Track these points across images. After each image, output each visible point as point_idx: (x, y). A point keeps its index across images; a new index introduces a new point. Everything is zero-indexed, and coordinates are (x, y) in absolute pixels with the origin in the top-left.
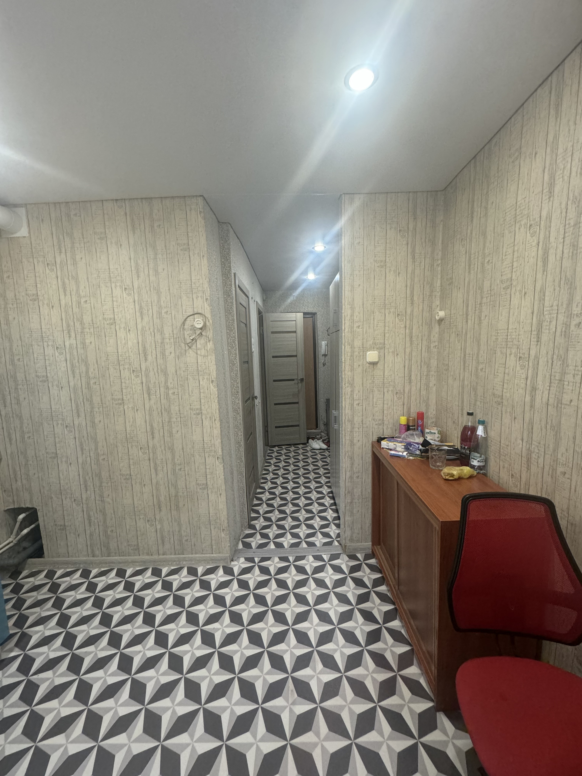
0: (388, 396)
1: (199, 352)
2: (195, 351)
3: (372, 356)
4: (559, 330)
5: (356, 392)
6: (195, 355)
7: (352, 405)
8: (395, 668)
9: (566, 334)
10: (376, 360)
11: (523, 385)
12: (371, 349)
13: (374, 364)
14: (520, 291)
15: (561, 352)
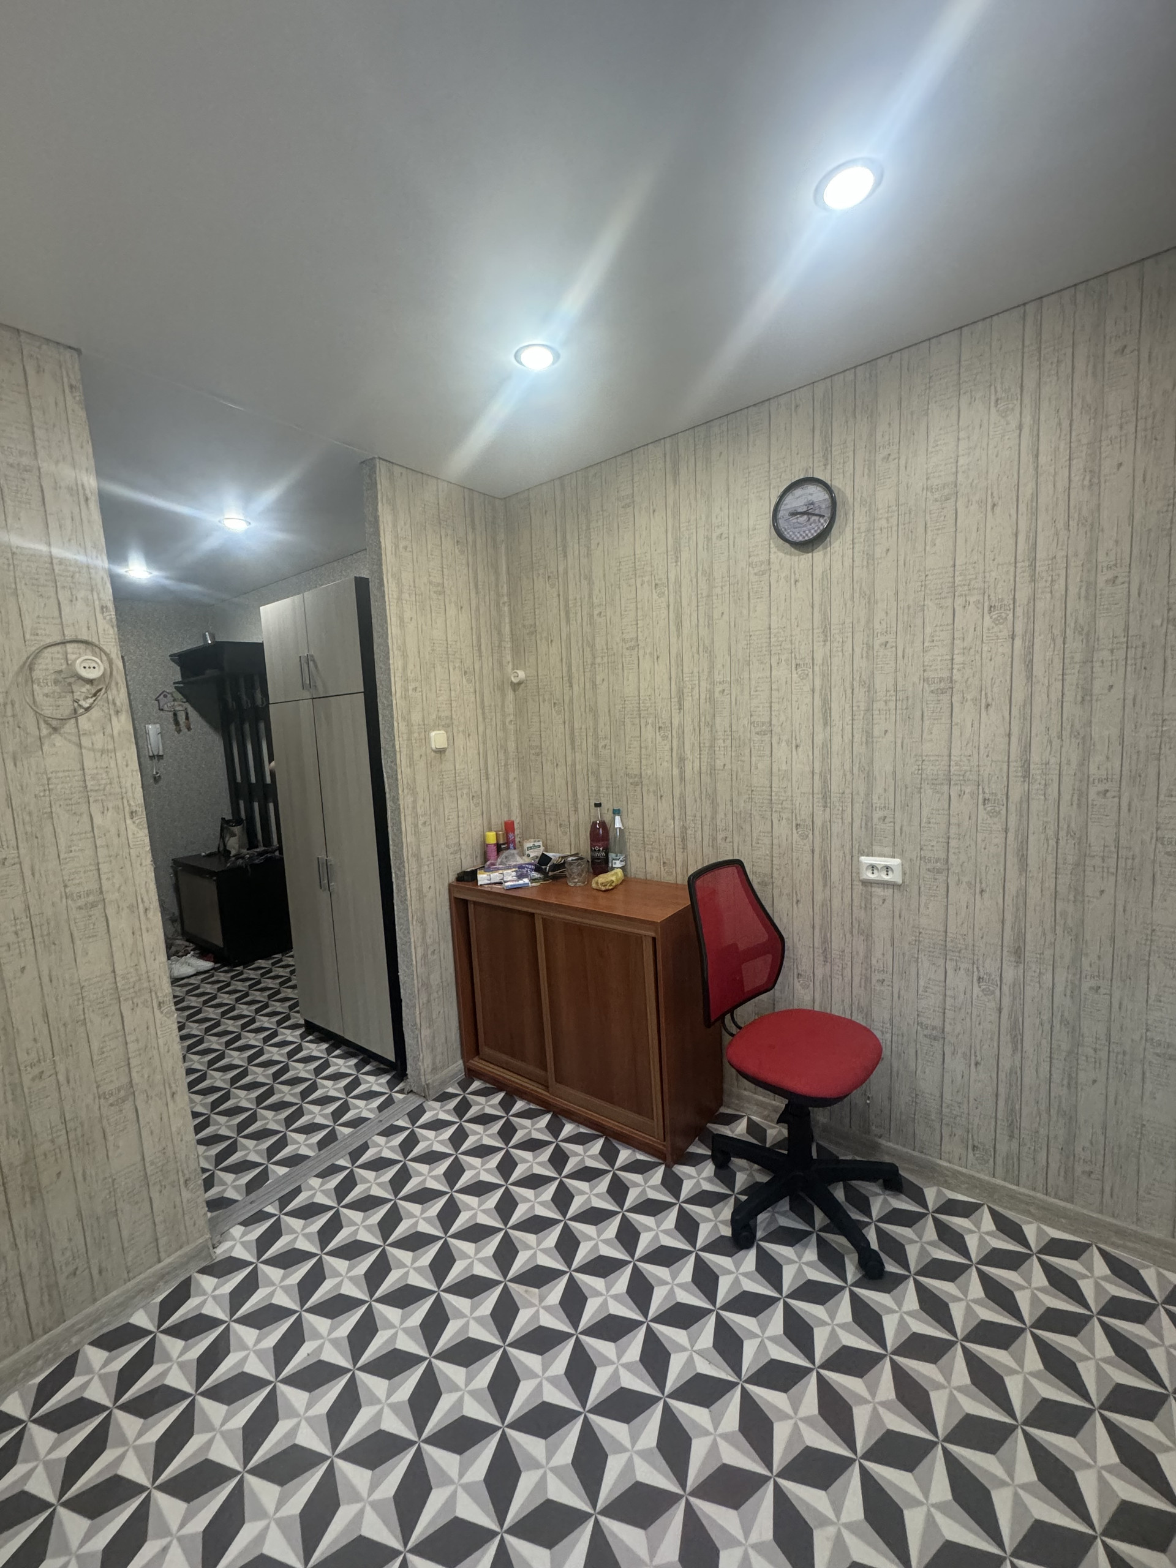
0: (463, 803)
1: (85, 741)
2: (75, 739)
3: (438, 738)
4: (703, 696)
5: (420, 802)
6: (74, 749)
7: (416, 826)
8: (606, 1167)
9: (711, 699)
10: (446, 746)
11: (668, 758)
12: (436, 727)
13: (441, 751)
14: (651, 654)
15: (708, 719)
